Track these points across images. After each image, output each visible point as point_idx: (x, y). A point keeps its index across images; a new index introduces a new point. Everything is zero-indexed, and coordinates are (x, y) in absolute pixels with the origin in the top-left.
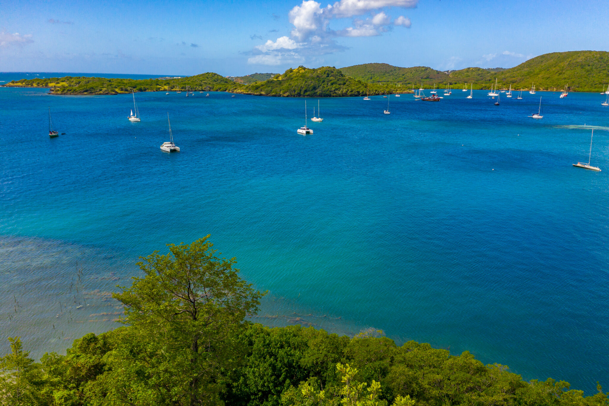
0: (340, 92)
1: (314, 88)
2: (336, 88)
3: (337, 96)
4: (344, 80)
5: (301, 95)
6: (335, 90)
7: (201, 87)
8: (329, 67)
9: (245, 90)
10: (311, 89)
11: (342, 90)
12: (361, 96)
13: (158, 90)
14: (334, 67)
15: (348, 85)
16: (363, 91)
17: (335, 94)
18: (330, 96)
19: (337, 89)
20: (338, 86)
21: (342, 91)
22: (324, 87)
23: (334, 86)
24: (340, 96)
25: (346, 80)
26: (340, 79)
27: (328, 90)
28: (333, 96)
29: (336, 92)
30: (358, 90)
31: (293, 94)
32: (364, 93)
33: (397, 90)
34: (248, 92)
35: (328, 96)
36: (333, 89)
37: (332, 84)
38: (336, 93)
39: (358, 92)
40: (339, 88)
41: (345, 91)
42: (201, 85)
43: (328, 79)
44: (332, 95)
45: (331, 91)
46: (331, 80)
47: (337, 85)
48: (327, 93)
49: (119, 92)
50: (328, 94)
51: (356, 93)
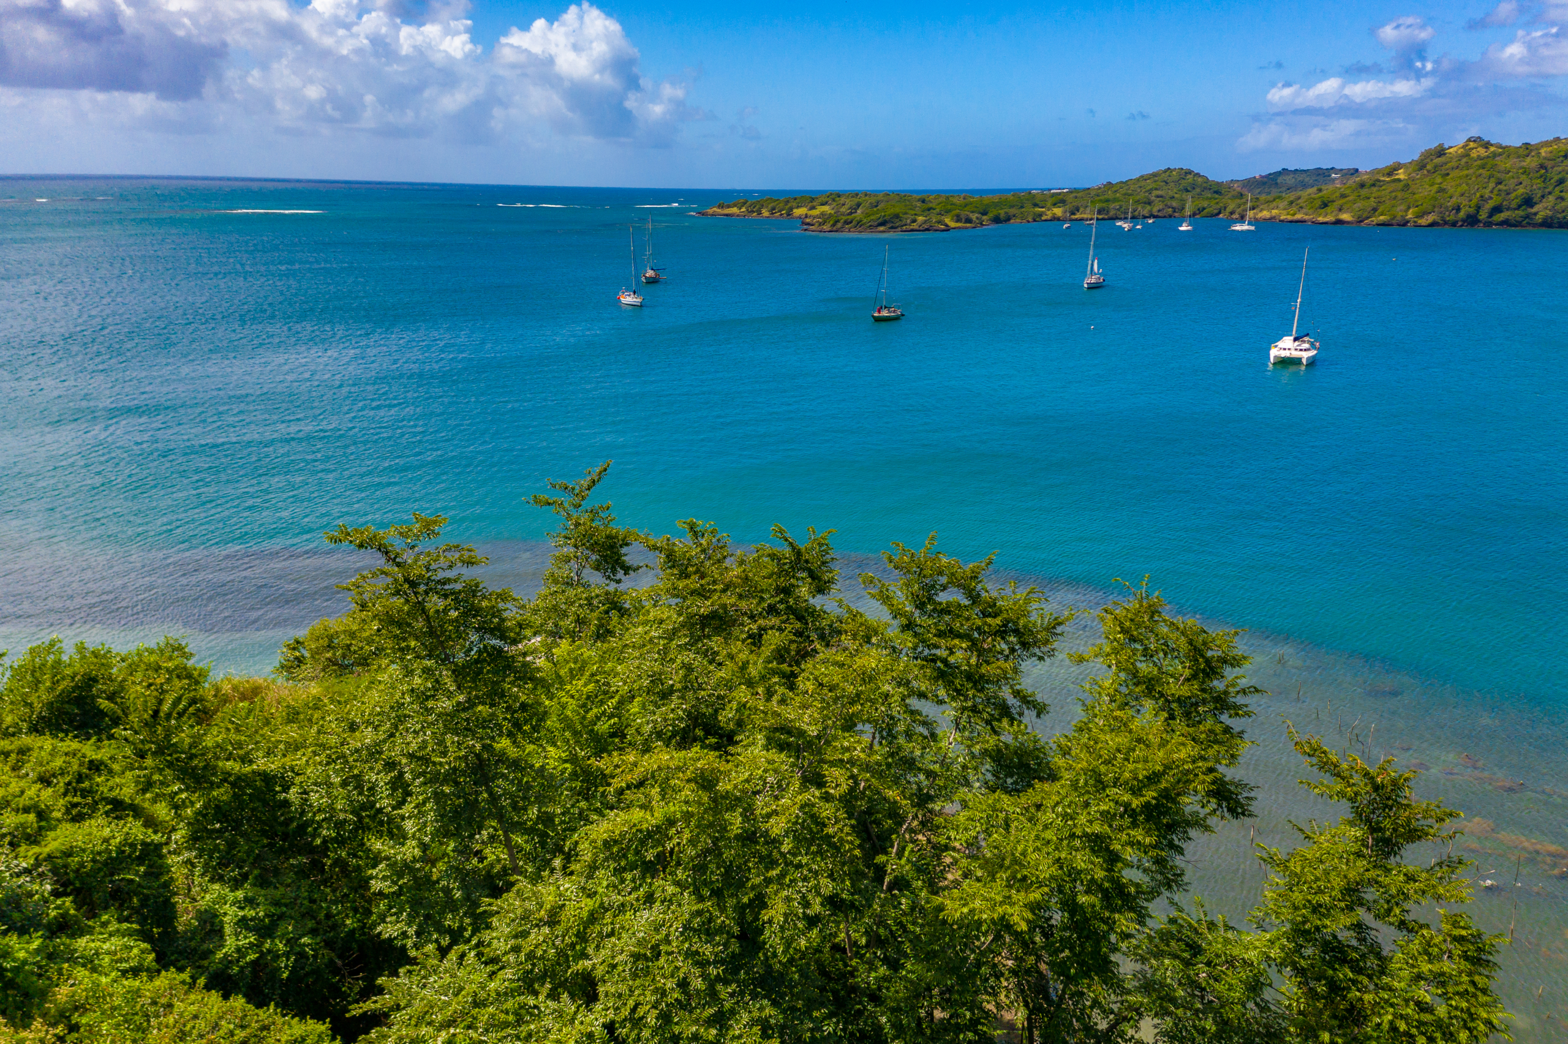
1: (1528, 202)
5: (1479, 221)
7: (1149, 208)
9: (1285, 212)
10: (1514, 205)
13: (1038, 217)
31: (1451, 217)
34: (1294, 215)
42: (1149, 203)
49: (952, 224)
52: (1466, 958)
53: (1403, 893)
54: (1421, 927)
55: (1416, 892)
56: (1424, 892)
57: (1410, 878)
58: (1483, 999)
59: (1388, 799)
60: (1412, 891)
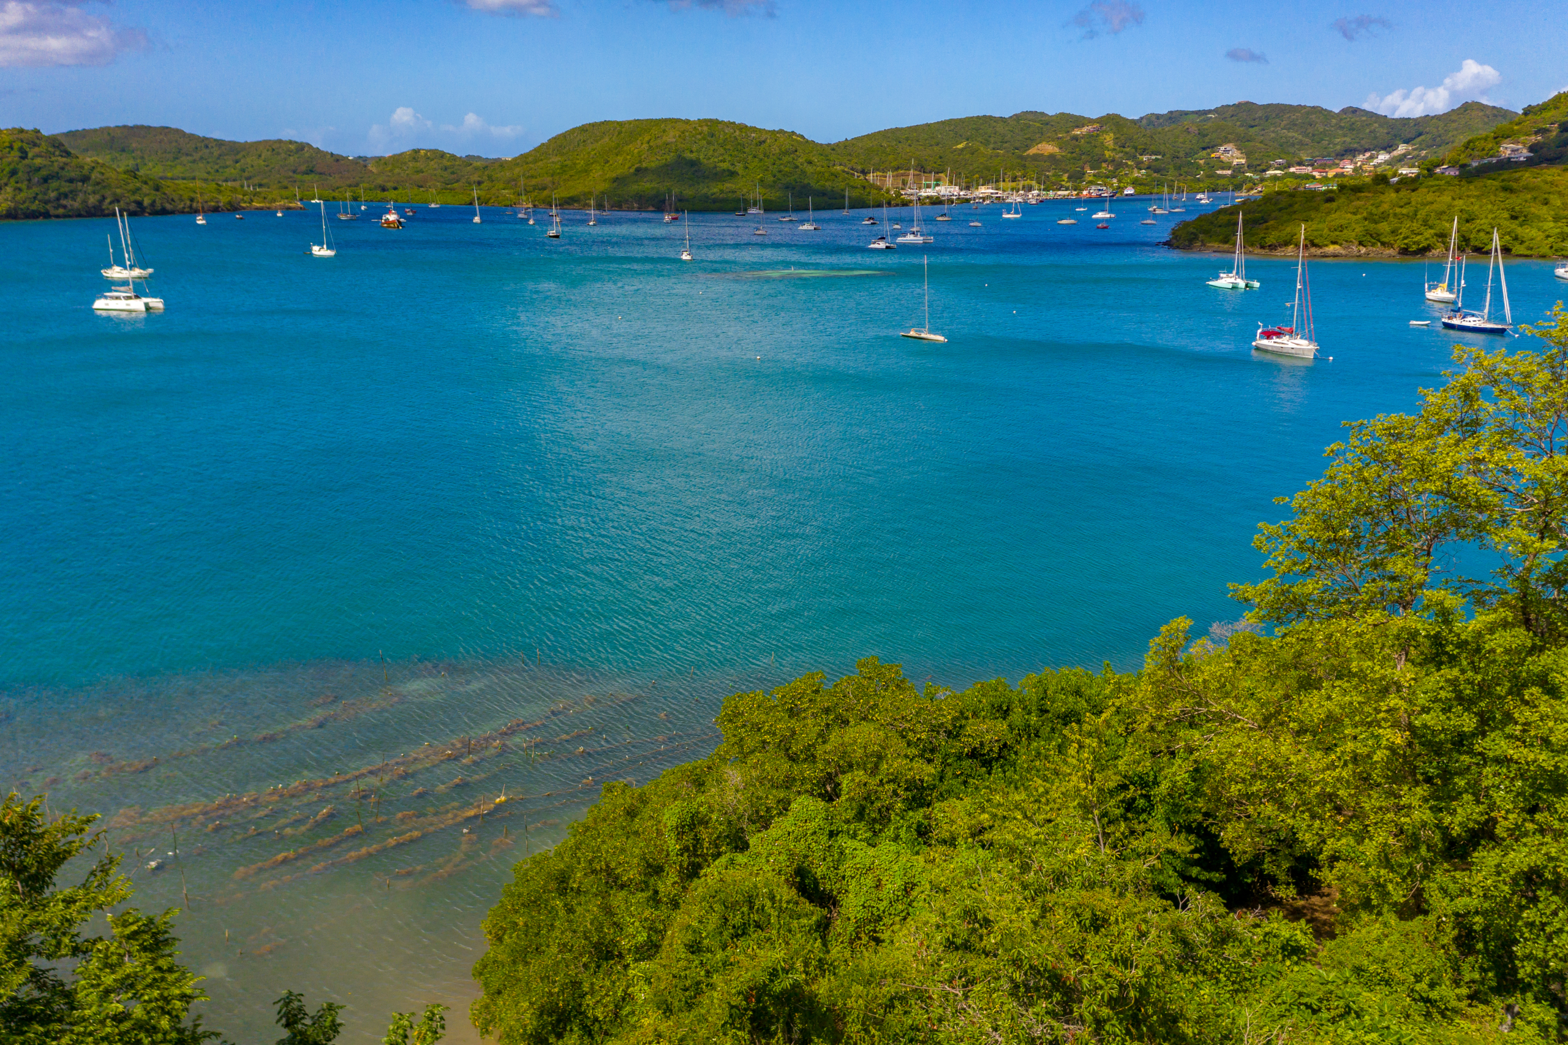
0: (76, 205)
2: (62, 190)
3: (70, 216)
4: (82, 167)
6: (58, 199)
8: (22, 131)
11: (80, 197)
12: (150, 214)
14: (38, 131)
15: (98, 184)
16: (154, 201)
17: (61, 211)
18: (46, 215)
19: (66, 196)
20: (66, 187)
21: (84, 201)
22: (20, 190)
23: (54, 184)
24: (80, 216)
25: (86, 167)
26: (66, 164)
27: (35, 198)
28: (57, 216)
29: (64, 202)
30: (138, 198)
32: (158, 207)
33: (252, 201)
35: (37, 217)
36: (53, 195)
37: (45, 180)
38: (65, 207)
39: (139, 204)
40: (71, 192)
41: (92, 200)
43: (29, 166)
44: (52, 212)
45: (46, 202)
46: (39, 169)
47: (63, 183)
48: (34, 207)
50: (37, 211)
51: (133, 207)
52: (145, 949)
53: (67, 920)
54: (94, 942)
55: (79, 912)
56: (86, 908)
57: (69, 902)
58: (171, 977)
59: (24, 834)
60: (75, 914)
